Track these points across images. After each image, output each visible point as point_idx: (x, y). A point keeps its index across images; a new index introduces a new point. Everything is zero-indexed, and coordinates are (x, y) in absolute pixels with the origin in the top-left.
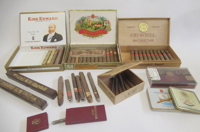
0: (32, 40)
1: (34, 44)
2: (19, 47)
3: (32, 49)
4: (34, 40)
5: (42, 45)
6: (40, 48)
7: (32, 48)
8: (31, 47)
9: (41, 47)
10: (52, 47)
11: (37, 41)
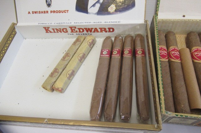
0: (46, 8)
1: (53, 20)
2: (14, 28)
3: (47, 32)
4: (52, 8)
5: (73, 24)
6: (69, 30)
7: (47, 29)
8: (45, 28)
9: (71, 28)
10: (101, 29)
11: (60, 12)
